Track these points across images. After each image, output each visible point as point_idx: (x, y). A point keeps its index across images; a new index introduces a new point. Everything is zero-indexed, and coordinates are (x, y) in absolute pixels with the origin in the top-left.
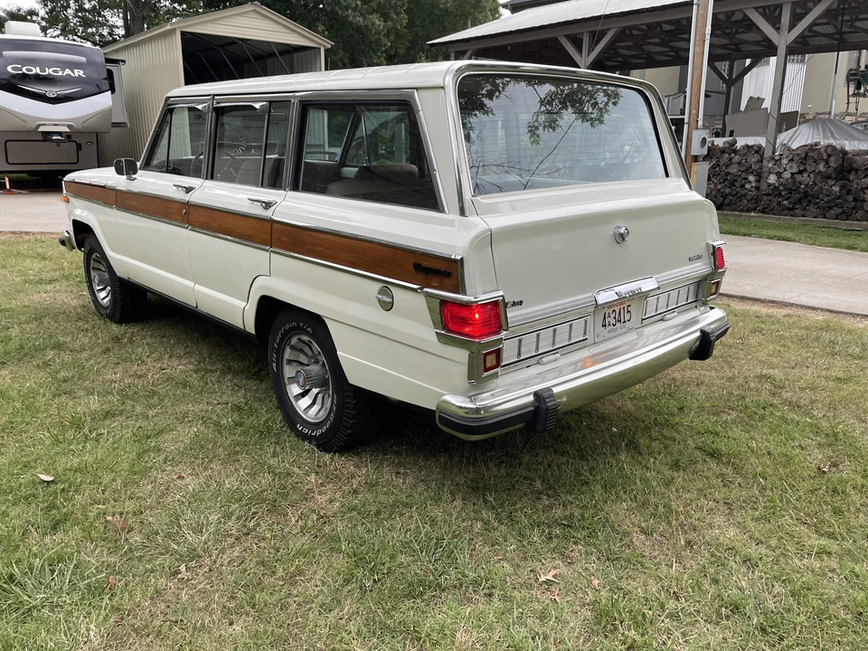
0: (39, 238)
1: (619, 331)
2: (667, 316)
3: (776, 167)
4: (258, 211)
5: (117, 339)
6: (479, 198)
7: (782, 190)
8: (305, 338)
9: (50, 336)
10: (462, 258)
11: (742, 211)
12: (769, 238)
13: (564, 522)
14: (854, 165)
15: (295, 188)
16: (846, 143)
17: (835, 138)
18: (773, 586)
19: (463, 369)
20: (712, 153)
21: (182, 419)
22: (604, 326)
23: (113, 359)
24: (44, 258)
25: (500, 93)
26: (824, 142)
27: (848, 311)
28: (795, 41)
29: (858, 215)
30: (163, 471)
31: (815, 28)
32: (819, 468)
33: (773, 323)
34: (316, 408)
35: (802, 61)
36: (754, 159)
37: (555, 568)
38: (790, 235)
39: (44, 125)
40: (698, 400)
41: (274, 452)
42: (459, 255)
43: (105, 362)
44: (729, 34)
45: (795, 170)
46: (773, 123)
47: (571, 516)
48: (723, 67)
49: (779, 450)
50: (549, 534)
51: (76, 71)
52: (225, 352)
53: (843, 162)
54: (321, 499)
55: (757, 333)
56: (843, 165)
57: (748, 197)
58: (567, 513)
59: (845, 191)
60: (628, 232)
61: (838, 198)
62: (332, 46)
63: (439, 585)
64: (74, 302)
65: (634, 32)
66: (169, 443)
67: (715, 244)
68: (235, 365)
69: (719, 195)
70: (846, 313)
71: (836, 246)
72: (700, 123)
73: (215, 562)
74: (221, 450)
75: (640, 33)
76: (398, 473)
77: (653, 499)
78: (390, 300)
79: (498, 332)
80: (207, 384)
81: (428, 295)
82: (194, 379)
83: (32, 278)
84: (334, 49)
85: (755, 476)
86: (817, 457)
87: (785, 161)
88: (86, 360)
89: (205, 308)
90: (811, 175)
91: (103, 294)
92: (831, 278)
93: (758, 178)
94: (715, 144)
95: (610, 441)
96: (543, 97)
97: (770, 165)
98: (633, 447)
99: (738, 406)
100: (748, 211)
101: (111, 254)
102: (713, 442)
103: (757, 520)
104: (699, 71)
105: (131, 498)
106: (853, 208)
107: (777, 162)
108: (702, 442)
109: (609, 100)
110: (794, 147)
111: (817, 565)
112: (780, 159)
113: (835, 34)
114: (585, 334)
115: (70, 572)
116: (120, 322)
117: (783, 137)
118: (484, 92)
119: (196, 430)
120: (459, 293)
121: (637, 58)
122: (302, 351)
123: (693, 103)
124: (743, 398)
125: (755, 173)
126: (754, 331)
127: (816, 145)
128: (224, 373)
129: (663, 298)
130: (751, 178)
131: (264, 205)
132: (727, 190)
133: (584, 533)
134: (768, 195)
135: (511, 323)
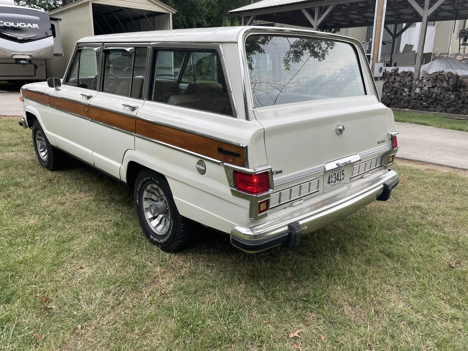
0: (10, 119)
1: (337, 186)
2: (365, 176)
3: (420, 84)
4: (128, 111)
5: (50, 181)
6: (257, 109)
7: (423, 97)
8: (155, 186)
9: (13, 178)
10: (247, 147)
11: (400, 108)
12: (415, 123)
13: (304, 299)
14: (463, 84)
15: (150, 99)
16: (458, 71)
17: (452, 68)
18: (426, 340)
19: (247, 212)
20: (385, 76)
21: (85, 230)
22: (329, 183)
23: (47, 193)
24: (13, 131)
25: (268, 41)
26: (447, 70)
27: (462, 167)
28: (432, 14)
29: (464, 111)
30: (71, 264)
31: (443, 7)
32: (450, 265)
33: (420, 174)
34: (161, 226)
35: (434, 25)
36: (408, 79)
37: (299, 328)
38: (428, 122)
39: (16, 55)
40: (379, 221)
41: (137, 252)
42: (245, 145)
43: (42, 194)
44: (395, 9)
45: (430, 86)
46: (418, 59)
47: (308, 295)
48: (391, 27)
49: (427, 253)
50: (296, 306)
51: (34, 25)
52: (111, 189)
53: (457, 81)
54: (163, 282)
55: (411, 180)
56: (457, 83)
57: (404, 100)
58: (306, 292)
59: (457, 98)
60: (344, 129)
61: (454, 102)
62: (176, 12)
63: (231, 340)
64: (28, 158)
65: (343, 7)
66: (76, 246)
67: (393, 134)
68: (117, 197)
69: (388, 99)
70: (460, 169)
71: (452, 128)
72: (379, 59)
73: (99, 323)
74: (106, 250)
75: (346, 8)
76: (208, 266)
77: (356, 284)
78: (203, 168)
79: (267, 190)
80: (100, 208)
81: (226, 167)
82: (93, 206)
83: (5, 143)
84: (178, 14)
85: (413, 270)
86: (448, 257)
87: (425, 81)
88: (32, 193)
89: (99, 166)
90: (439, 89)
91: (43, 154)
92: (450, 147)
93: (410, 90)
94: (387, 70)
95: (330, 247)
96: (292, 44)
97: (417, 83)
98: (343, 250)
99: (402, 225)
100: (404, 108)
101: (47, 132)
102: (389, 248)
103: (416, 297)
104: (379, 30)
105: (51, 281)
106: (462, 107)
107: (421, 81)
108: (383, 248)
109: (328, 46)
110: (430, 72)
111: (450, 326)
112: (422, 79)
113: (453, 10)
114: (318, 188)
115: (13, 329)
116: (52, 170)
117: (424, 67)
118: (260, 41)
119: (92, 238)
120: (244, 167)
121: (345, 22)
122: (153, 193)
123: (375, 48)
124: (405, 220)
125: (408, 87)
126: (409, 179)
127: (442, 72)
128: (110, 202)
129: (363, 165)
130: (406, 90)
131: (131, 108)
132: (393, 96)
133: (316, 306)
134: (415, 99)
135: (276, 184)
